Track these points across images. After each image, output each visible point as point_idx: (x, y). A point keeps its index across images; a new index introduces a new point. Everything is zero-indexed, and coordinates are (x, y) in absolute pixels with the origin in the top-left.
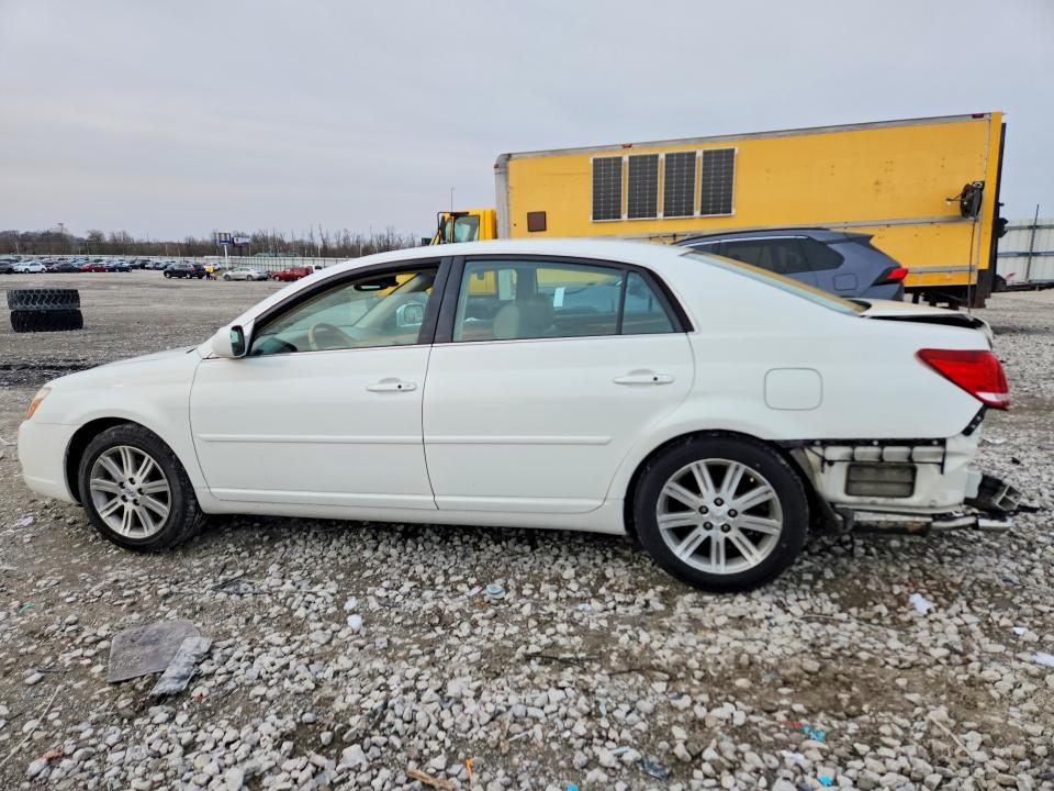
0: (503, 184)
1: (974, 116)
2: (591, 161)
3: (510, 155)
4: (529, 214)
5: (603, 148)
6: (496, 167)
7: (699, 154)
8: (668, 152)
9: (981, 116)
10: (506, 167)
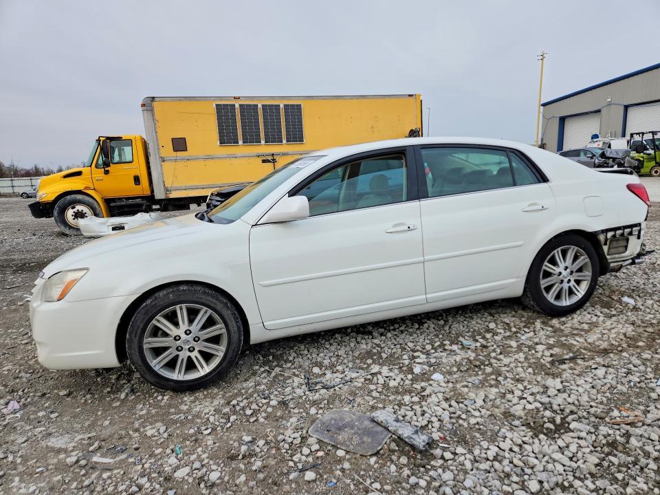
0: (150, 117)
1: (410, 96)
2: (214, 106)
3: (153, 98)
4: (172, 139)
5: (221, 98)
6: (143, 105)
7: (282, 106)
8: (264, 103)
9: (412, 96)
10: (151, 106)
